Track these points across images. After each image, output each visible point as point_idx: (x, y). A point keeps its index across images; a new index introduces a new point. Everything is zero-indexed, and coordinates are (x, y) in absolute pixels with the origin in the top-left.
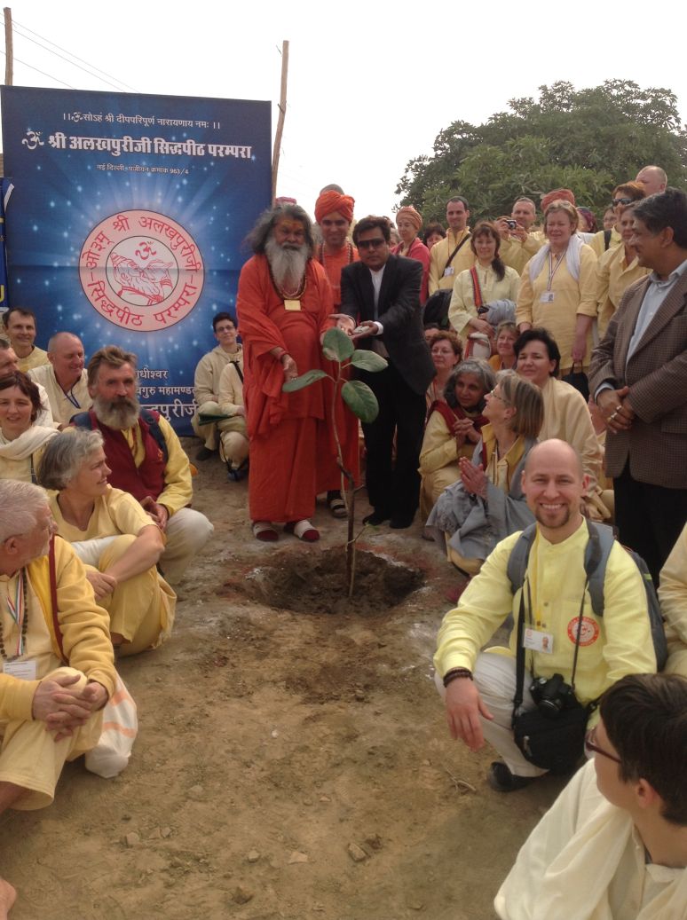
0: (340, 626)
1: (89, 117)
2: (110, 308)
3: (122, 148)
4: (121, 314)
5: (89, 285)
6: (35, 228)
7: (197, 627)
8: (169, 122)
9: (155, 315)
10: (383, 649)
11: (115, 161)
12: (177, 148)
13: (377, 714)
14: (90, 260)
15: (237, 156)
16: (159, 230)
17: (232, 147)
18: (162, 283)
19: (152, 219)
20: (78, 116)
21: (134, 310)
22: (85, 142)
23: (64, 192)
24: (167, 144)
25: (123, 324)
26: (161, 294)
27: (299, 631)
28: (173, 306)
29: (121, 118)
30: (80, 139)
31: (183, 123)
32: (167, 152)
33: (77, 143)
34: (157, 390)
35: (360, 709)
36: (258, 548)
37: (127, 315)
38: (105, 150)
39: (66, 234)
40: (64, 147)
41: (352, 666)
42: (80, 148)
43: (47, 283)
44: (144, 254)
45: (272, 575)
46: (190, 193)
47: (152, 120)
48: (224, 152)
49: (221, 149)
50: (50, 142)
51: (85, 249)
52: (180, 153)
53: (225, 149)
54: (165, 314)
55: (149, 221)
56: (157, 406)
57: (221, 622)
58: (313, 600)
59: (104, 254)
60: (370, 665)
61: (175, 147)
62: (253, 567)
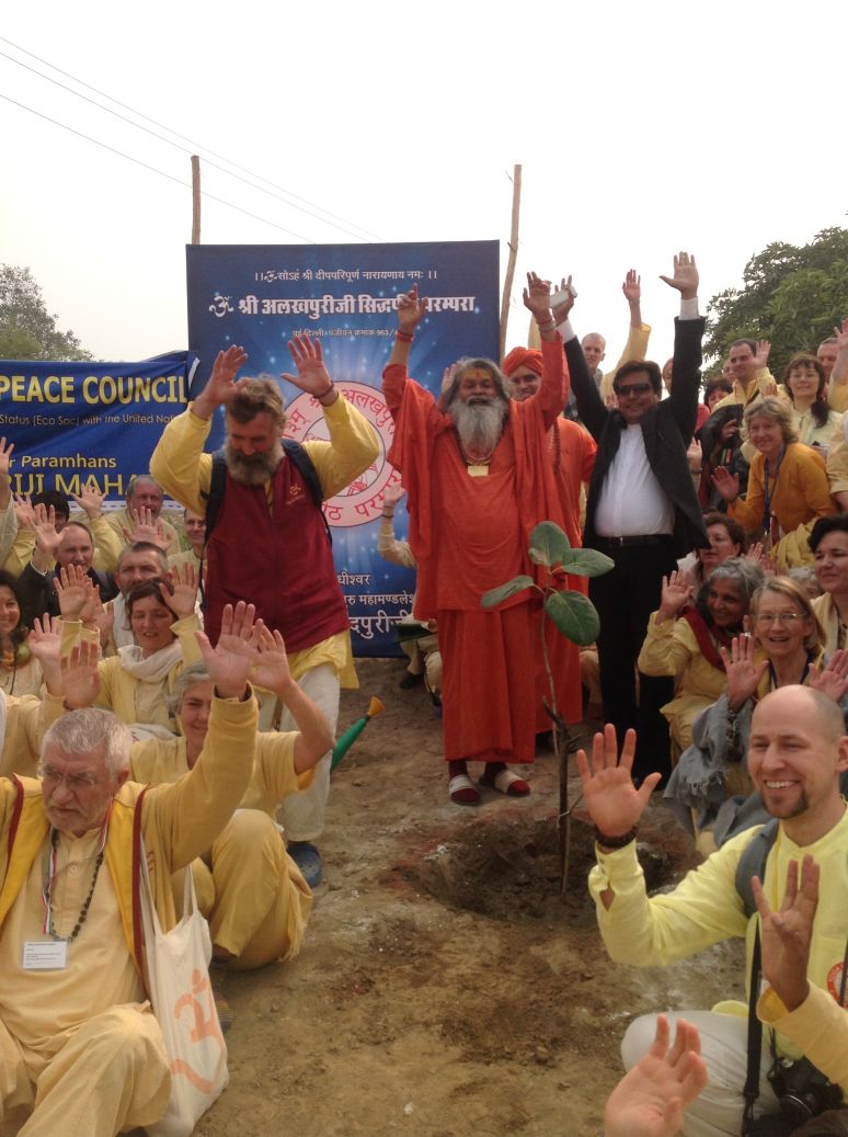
0: (539, 941)
1: (284, 275)
3: (321, 309)
7: (342, 932)
8: (377, 275)
9: (356, 507)
10: (587, 983)
11: (313, 325)
12: (385, 305)
13: (561, 1087)
15: (457, 309)
16: (362, 403)
17: (451, 299)
19: (354, 392)
20: (271, 276)
22: (279, 305)
23: (258, 364)
24: (374, 301)
26: (365, 481)
27: (477, 946)
28: (379, 494)
29: (322, 274)
30: (274, 302)
31: (393, 275)
32: (374, 311)
33: (271, 306)
35: (538, 1078)
36: (451, 815)
38: (303, 313)
40: (256, 312)
41: (541, 1007)
42: (274, 312)
45: (462, 856)
47: (356, 274)
48: (441, 306)
49: (438, 302)
50: (240, 308)
52: (389, 310)
53: (442, 301)
54: (368, 505)
55: (351, 394)
56: (357, 619)
57: (375, 925)
58: (517, 893)
59: (299, 435)
60: (564, 1008)
61: (383, 304)
62: (438, 843)
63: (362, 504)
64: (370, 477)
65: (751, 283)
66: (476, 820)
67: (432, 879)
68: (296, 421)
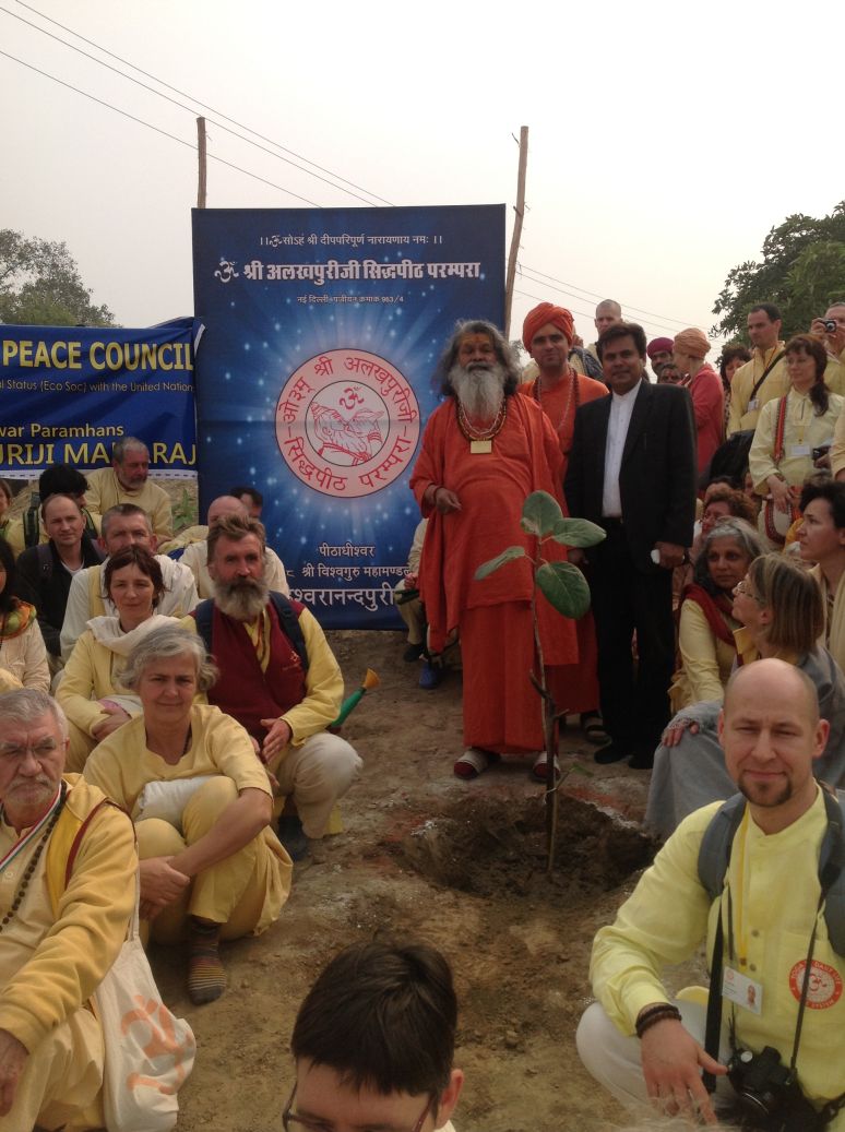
0: (519, 920)
1: (288, 240)
2: (309, 470)
3: (326, 275)
4: (321, 476)
5: (286, 443)
6: (228, 376)
7: (321, 907)
8: (382, 239)
9: (361, 477)
10: (563, 966)
11: (318, 291)
12: (389, 271)
13: (529, 1074)
14: (288, 412)
15: (462, 276)
16: (367, 372)
17: (457, 265)
18: (370, 438)
19: (359, 360)
20: (276, 240)
21: (337, 472)
22: (284, 271)
23: (262, 332)
24: (379, 266)
25: (323, 489)
26: (369, 451)
27: (456, 925)
28: (383, 465)
29: (326, 239)
30: (279, 267)
31: (398, 239)
32: (379, 277)
33: (276, 272)
34: (362, 571)
35: (506, 1063)
36: (442, 790)
37: (328, 477)
38: (307, 278)
39: (261, 382)
40: (260, 277)
41: (513, 989)
42: (279, 278)
43: (240, 441)
44: (350, 403)
45: (450, 831)
46: (405, 325)
47: (361, 239)
48: (446, 272)
49: (443, 268)
50: (245, 273)
51: (282, 400)
52: (394, 276)
53: (447, 267)
54: (372, 476)
55: (355, 362)
56: (361, 591)
57: (354, 901)
58: (504, 871)
59: (303, 404)
60: (537, 991)
61: (388, 270)
62: (427, 818)
63: (367, 475)
64: (375, 446)
65: (771, 256)
66: (466, 795)
67: (418, 855)
68: (301, 389)
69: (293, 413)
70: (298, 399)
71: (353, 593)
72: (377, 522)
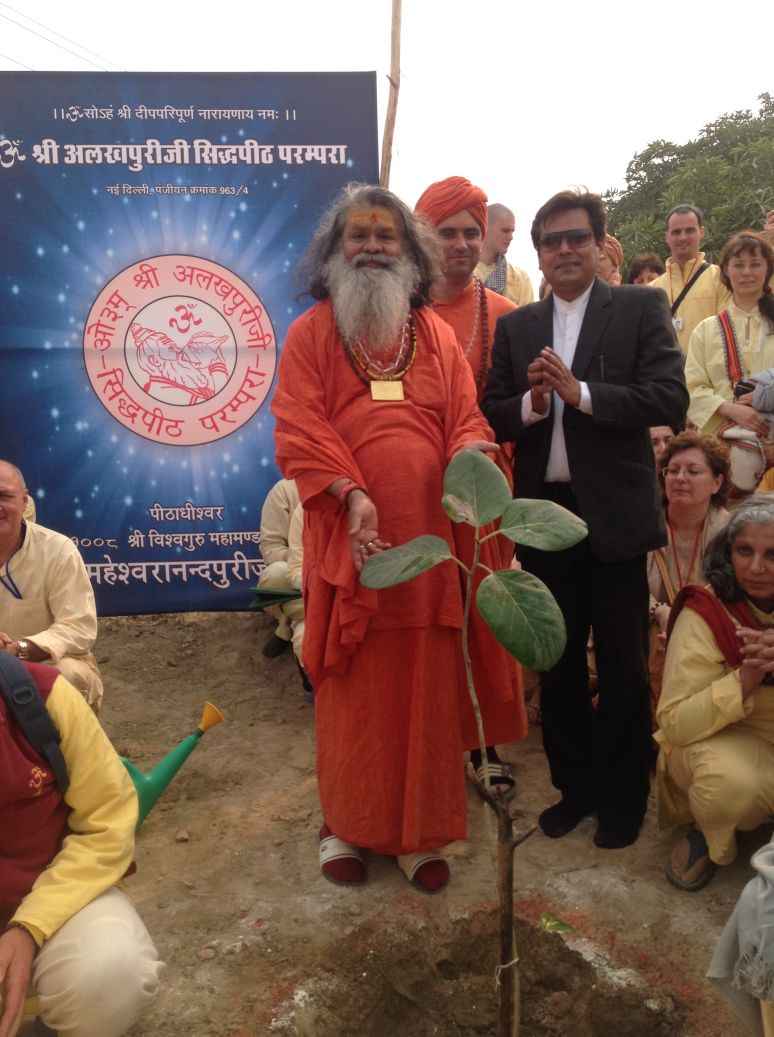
1: (92, 112)
2: (132, 411)
3: (144, 159)
4: (149, 419)
5: (99, 376)
6: (16, 290)
8: (217, 113)
9: (202, 420)
11: (135, 179)
12: (229, 155)
14: (100, 336)
15: (324, 161)
16: (204, 285)
17: (316, 148)
18: (212, 369)
19: (193, 269)
20: (75, 113)
21: (169, 413)
22: (88, 152)
23: (59, 231)
24: (215, 148)
25: (152, 435)
26: (211, 387)
28: (230, 404)
29: (143, 111)
30: (80, 147)
31: (238, 113)
32: (215, 161)
33: (76, 154)
34: (207, 538)
36: (320, 907)
37: (157, 421)
38: (118, 162)
39: (62, 298)
40: (56, 161)
42: (81, 161)
43: (35, 374)
44: (183, 324)
46: (252, 224)
47: (190, 112)
48: (303, 156)
49: (300, 151)
50: (35, 155)
51: (92, 320)
52: (235, 161)
53: (304, 151)
54: (217, 418)
55: (188, 272)
56: (207, 563)
59: (121, 326)
61: (227, 152)
62: (295, 982)
63: (211, 417)
64: (219, 380)
66: (358, 920)
68: (116, 306)
69: (108, 337)
70: (114, 319)
71: (197, 566)
72: (225, 476)
